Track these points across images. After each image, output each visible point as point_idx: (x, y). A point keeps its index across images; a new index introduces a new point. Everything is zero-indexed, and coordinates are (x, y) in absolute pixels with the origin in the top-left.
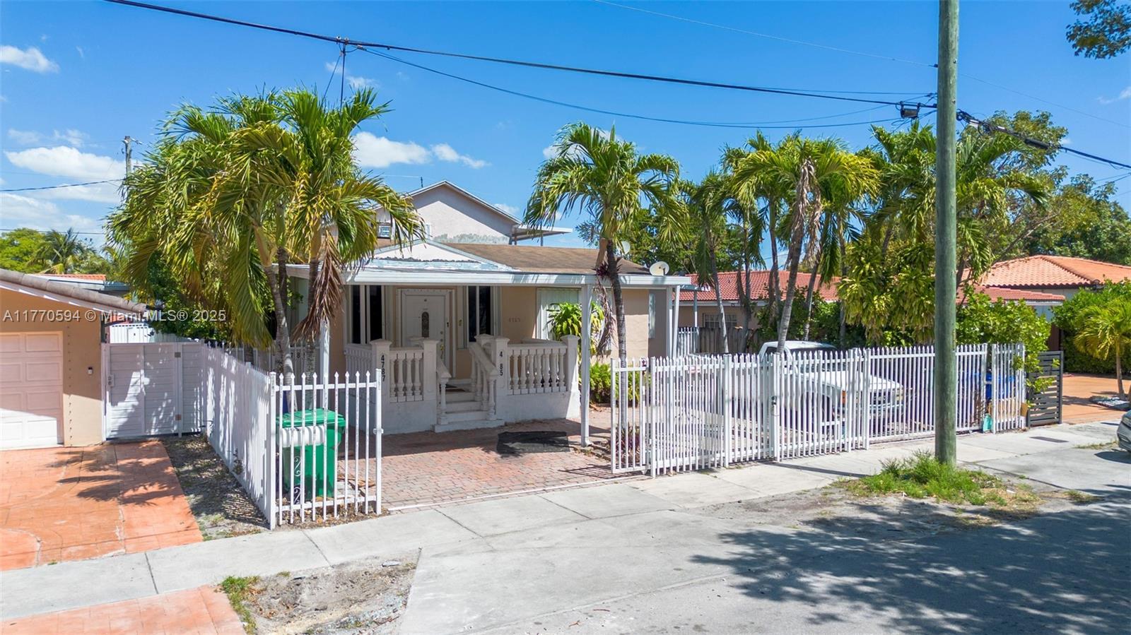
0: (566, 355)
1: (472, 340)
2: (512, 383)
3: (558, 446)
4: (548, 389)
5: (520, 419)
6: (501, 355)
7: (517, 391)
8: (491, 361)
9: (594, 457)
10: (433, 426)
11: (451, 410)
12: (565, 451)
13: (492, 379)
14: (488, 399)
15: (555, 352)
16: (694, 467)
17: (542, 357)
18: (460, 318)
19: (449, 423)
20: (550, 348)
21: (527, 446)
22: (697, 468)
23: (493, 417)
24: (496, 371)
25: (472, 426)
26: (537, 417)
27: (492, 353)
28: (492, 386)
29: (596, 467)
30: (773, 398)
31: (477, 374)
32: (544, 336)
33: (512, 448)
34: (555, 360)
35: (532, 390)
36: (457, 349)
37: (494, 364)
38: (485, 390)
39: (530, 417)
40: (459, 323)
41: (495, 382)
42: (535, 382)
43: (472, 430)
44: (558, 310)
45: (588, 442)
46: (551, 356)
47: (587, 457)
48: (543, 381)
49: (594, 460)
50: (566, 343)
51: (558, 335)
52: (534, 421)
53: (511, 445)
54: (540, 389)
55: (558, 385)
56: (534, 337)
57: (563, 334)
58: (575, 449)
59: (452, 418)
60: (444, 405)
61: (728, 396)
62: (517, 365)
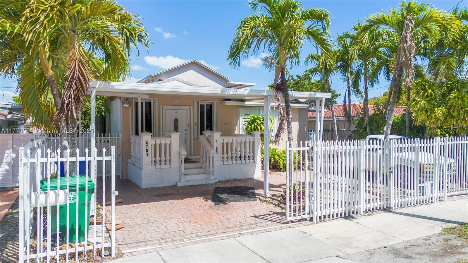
0: (253, 142)
1: (202, 134)
2: (223, 158)
3: (249, 197)
4: (243, 161)
5: (227, 178)
6: (217, 142)
7: (226, 163)
8: (211, 145)
9: (273, 205)
10: (177, 183)
11: (188, 173)
12: (254, 201)
13: (211, 155)
14: (209, 167)
15: (248, 140)
16: (341, 214)
17: (240, 143)
18: (196, 122)
19: (186, 181)
20: (245, 138)
21: (231, 197)
22: (343, 216)
23: (212, 178)
24: (213, 151)
25: (200, 183)
26: (237, 178)
27: (212, 141)
28: (211, 160)
29: (274, 213)
30: (390, 169)
31: (203, 153)
32: (241, 132)
33: (221, 198)
34: (248, 145)
35: (235, 162)
36: (194, 139)
37: (213, 147)
38: (208, 162)
39: (233, 177)
40: (195, 125)
41: (213, 157)
42: (236, 157)
43: (199, 185)
44: (249, 118)
45: (268, 195)
46: (245, 143)
47: (267, 205)
48: (240, 157)
49: (273, 208)
50: (253, 136)
51: (249, 132)
52: (236, 180)
53: (221, 196)
54: (239, 162)
55: (249, 159)
56: (236, 133)
57: (252, 131)
58: (260, 200)
59: (188, 178)
60: (183, 171)
61: (363, 167)
62: (226, 148)
